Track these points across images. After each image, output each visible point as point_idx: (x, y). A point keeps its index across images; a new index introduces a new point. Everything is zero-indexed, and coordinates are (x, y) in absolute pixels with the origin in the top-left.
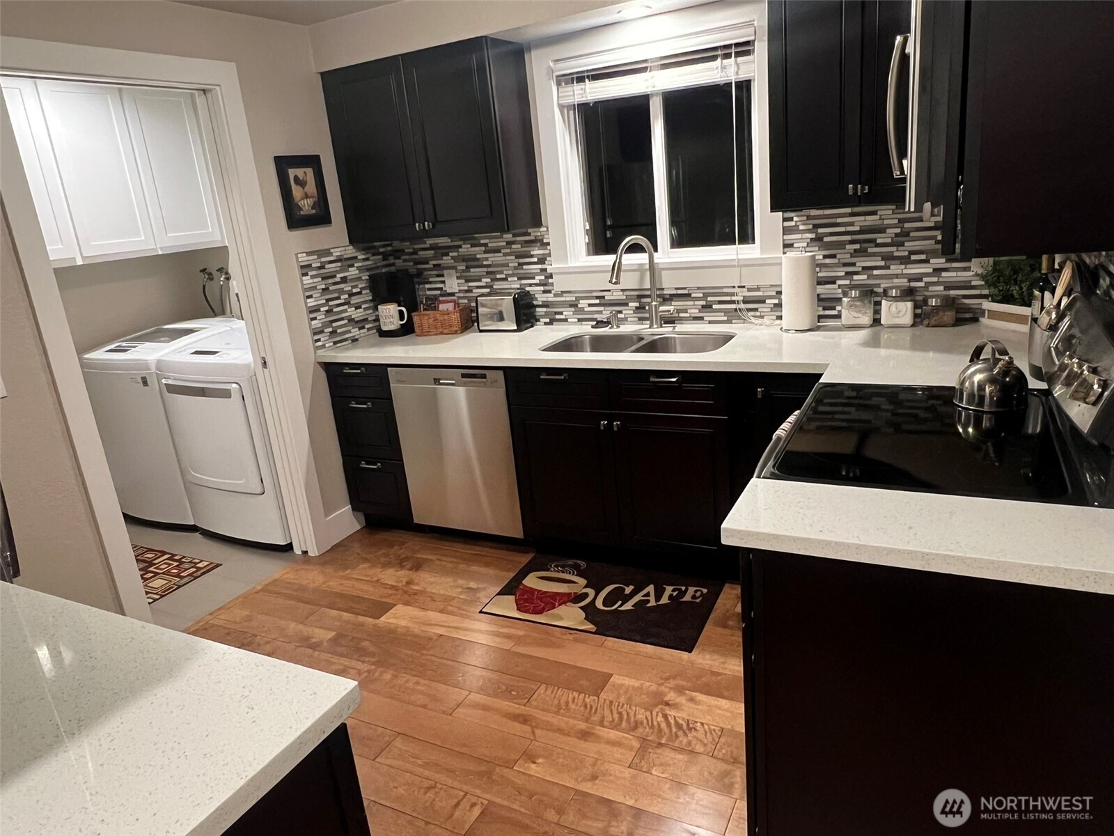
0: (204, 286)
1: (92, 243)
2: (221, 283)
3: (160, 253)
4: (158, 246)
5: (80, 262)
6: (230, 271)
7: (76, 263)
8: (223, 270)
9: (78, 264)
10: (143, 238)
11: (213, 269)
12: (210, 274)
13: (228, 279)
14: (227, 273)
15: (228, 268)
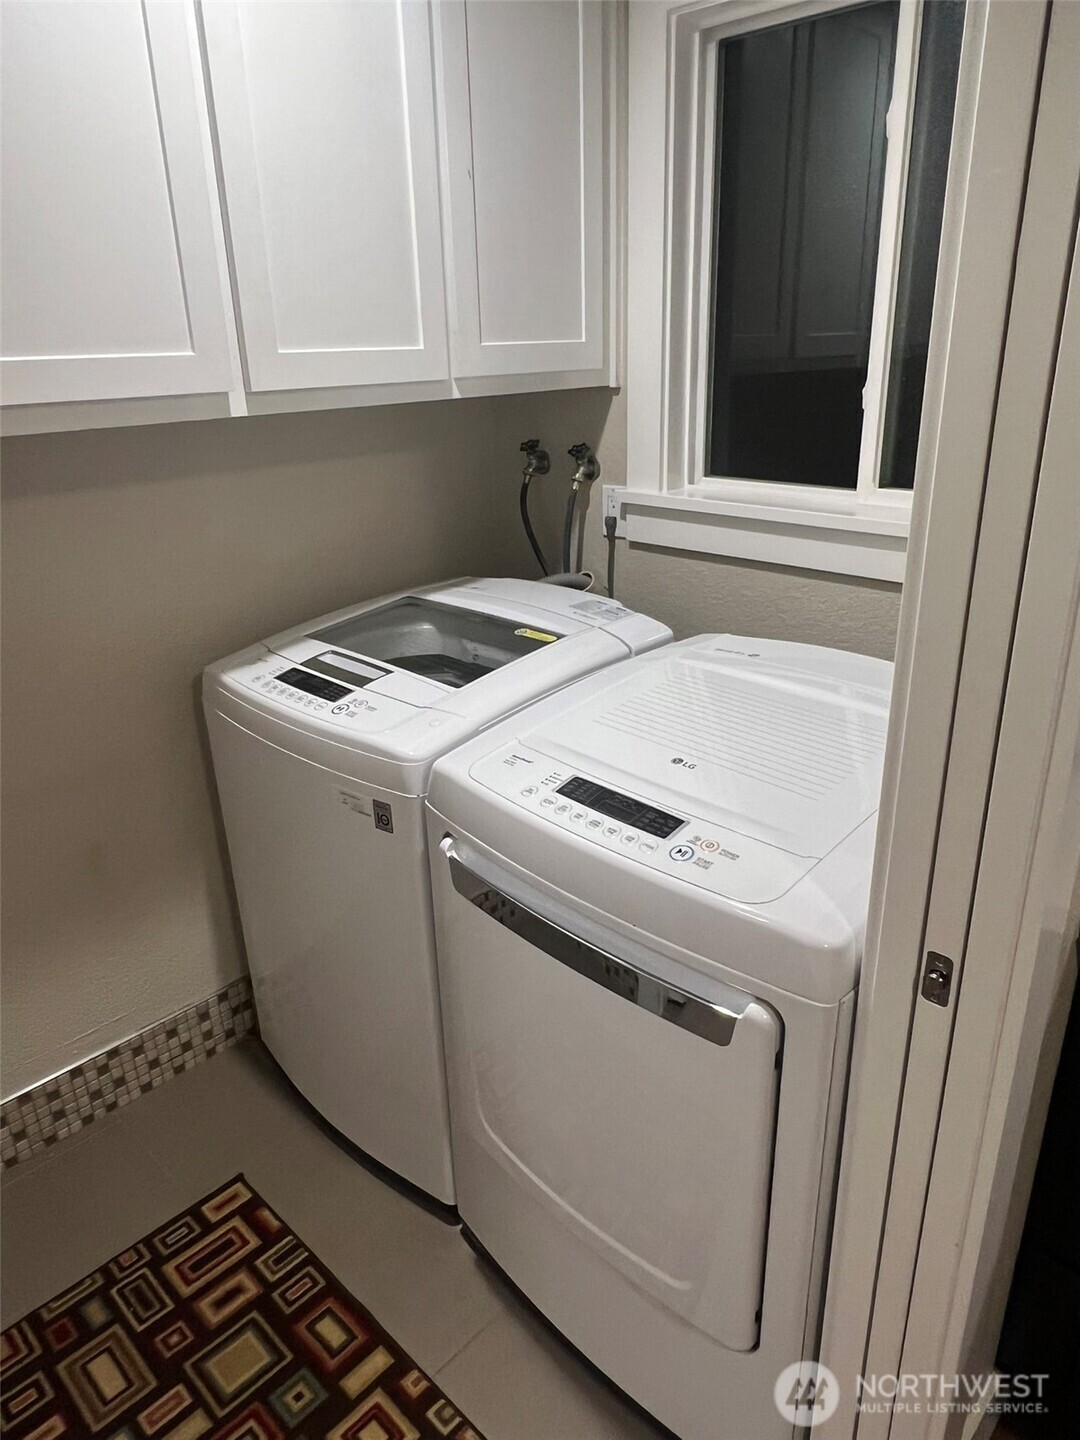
0: (525, 487)
1: (280, 351)
2: (575, 486)
3: (456, 395)
4: (453, 376)
5: (239, 408)
6: (600, 457)
7: (228, 409)
8: (583, 454)
9: (234, 415)
10: (422, 347)
11: (557, 444)
12: (543, 457)
13: (591, 476)
14: (592, 461)
15: (596, 448)
